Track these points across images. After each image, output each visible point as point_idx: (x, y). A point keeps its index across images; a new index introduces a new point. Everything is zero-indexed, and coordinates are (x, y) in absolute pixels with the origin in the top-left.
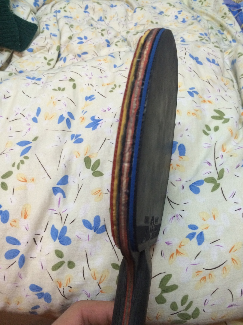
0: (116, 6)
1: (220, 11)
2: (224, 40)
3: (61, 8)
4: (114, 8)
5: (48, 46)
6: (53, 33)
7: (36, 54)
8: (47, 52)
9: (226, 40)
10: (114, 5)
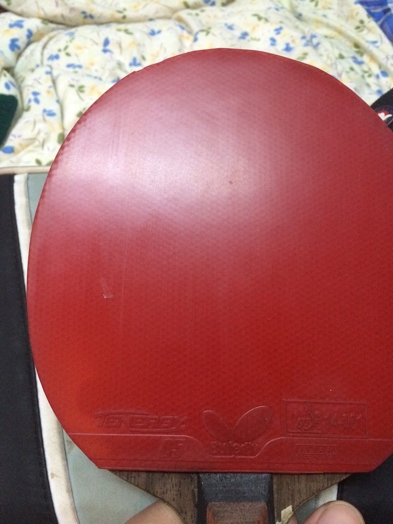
0: (159, 32)
1: (352, 17)
2: (366, 75)
3: (60, 50)
4: (157, 36)
5: (41, 137)
6: (48, 108)
7: (20, 155)
8: (41, 148)
9: (370, 76)
10: (156, 30)
